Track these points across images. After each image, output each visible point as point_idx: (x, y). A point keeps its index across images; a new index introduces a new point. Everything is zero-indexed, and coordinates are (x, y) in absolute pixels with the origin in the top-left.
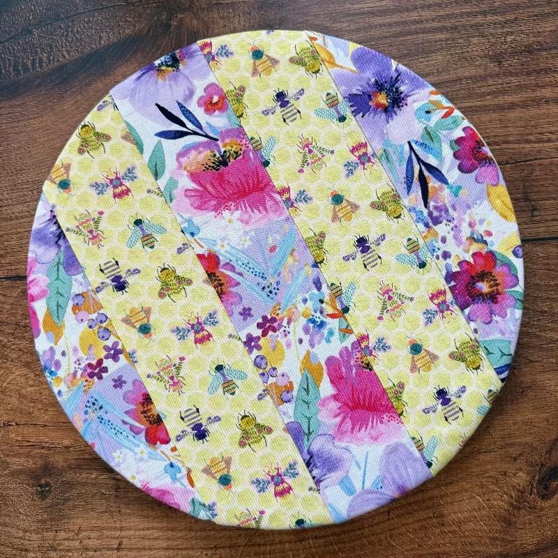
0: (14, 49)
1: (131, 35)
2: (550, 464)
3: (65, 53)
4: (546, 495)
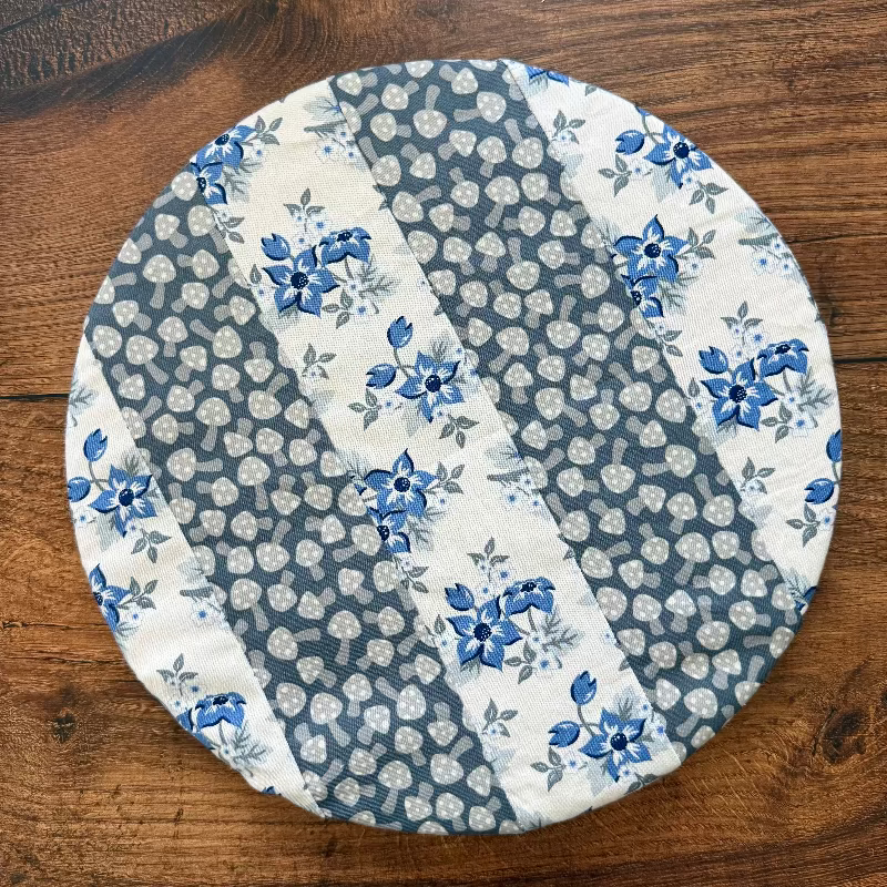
0: (30, 39)
1: (215, 21)
2: (844, 709)
3: (110, 47)
4: (837, 755)
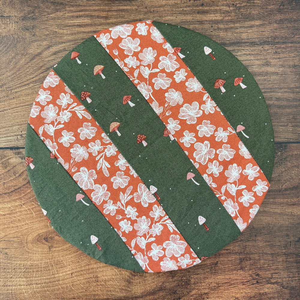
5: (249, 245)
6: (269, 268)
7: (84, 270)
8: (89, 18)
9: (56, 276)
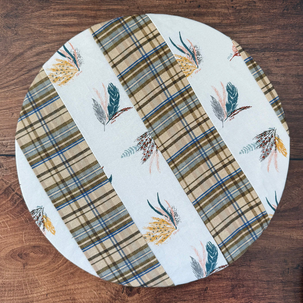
5: (242, 271)
6: (264, 296)
7: (61, 291)
8: (76, 18)
9: (30, 296)
